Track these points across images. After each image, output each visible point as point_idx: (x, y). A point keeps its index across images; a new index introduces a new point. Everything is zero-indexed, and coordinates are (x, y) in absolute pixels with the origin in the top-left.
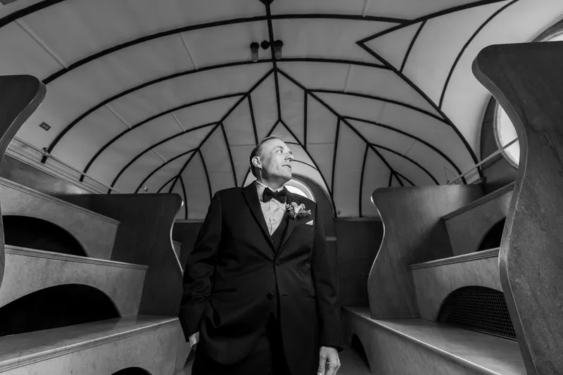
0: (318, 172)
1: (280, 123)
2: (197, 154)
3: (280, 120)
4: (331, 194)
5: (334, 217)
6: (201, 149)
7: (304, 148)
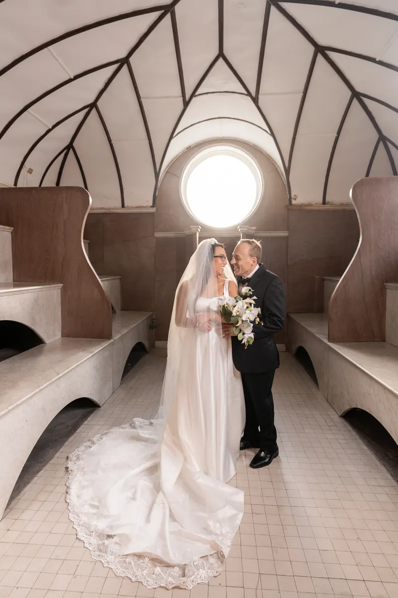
0: (271, 138)
1: (221, 60)
2: (94, 111)
3: (221, 55)
4: (287, 171)
5: (287, 203)
6: (99, 104)
7: (255, 100)
